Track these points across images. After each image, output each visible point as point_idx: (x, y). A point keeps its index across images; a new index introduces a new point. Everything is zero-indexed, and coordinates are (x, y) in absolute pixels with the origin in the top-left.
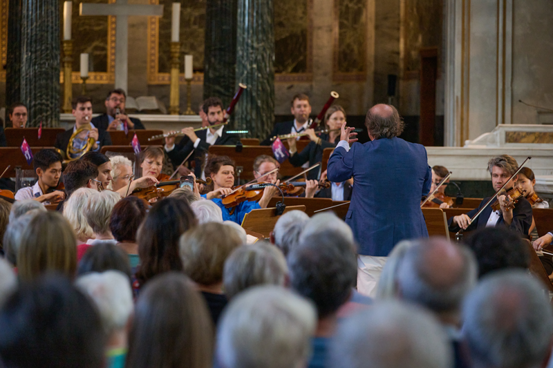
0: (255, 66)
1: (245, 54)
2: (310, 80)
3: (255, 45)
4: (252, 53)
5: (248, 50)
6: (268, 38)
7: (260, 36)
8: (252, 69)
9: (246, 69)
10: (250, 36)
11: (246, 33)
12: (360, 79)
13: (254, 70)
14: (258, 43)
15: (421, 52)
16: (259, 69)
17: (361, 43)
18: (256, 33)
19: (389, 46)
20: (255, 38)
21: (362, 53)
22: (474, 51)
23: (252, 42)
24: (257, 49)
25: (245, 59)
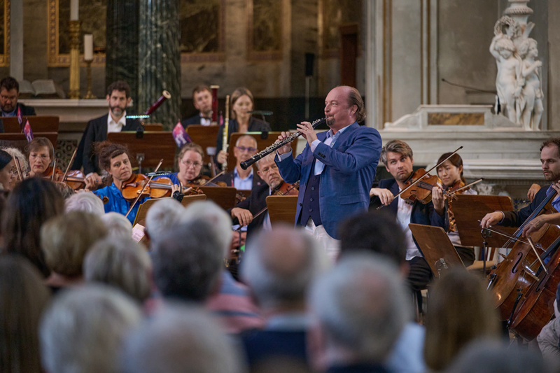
0: (159, 45)
1: (149, 33)
2: (222, 60)
3: (159, 23)
4: (156, 32)
5: (151, 28)
6: (172, 16)
7: (165, 13)
8: (156, 48)
9: (151, 49)
10: (153, 13)
11: (149, 11)
12: (277, 58)
13: (159, 50)
14: (162, 21)
15: (341, 28)
16: (164, 49)
17: (277, 20)
18: (160, 10)
19: (307, 22)
20: (159, 16)
21: (278, 30)
22: (397, 26)
23: (156, 20)
24: (162, 27)
25: (149, 38)
